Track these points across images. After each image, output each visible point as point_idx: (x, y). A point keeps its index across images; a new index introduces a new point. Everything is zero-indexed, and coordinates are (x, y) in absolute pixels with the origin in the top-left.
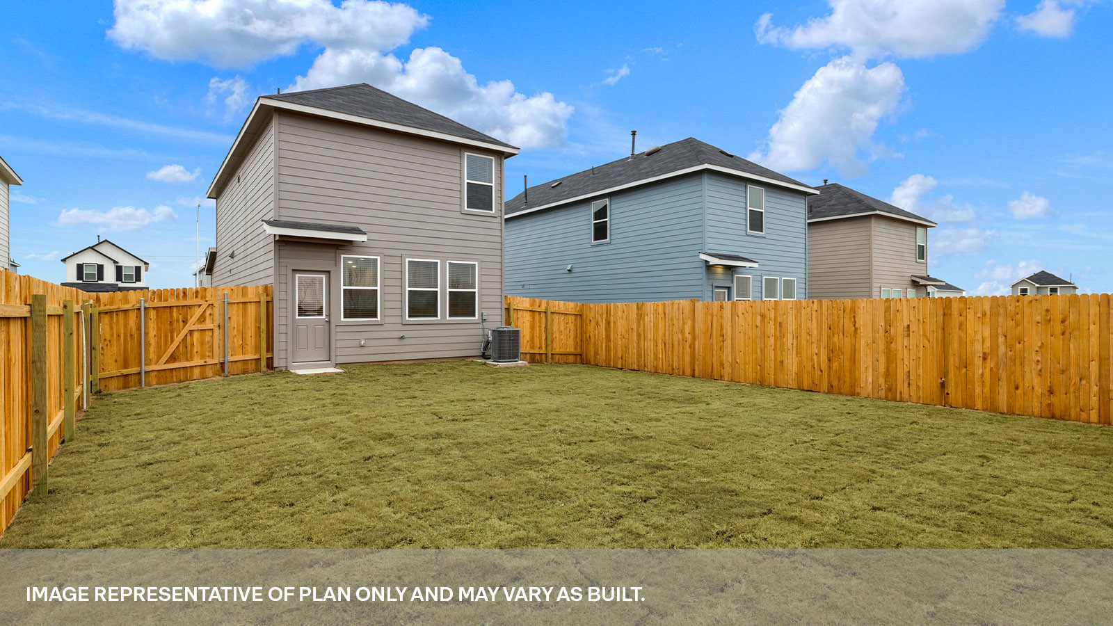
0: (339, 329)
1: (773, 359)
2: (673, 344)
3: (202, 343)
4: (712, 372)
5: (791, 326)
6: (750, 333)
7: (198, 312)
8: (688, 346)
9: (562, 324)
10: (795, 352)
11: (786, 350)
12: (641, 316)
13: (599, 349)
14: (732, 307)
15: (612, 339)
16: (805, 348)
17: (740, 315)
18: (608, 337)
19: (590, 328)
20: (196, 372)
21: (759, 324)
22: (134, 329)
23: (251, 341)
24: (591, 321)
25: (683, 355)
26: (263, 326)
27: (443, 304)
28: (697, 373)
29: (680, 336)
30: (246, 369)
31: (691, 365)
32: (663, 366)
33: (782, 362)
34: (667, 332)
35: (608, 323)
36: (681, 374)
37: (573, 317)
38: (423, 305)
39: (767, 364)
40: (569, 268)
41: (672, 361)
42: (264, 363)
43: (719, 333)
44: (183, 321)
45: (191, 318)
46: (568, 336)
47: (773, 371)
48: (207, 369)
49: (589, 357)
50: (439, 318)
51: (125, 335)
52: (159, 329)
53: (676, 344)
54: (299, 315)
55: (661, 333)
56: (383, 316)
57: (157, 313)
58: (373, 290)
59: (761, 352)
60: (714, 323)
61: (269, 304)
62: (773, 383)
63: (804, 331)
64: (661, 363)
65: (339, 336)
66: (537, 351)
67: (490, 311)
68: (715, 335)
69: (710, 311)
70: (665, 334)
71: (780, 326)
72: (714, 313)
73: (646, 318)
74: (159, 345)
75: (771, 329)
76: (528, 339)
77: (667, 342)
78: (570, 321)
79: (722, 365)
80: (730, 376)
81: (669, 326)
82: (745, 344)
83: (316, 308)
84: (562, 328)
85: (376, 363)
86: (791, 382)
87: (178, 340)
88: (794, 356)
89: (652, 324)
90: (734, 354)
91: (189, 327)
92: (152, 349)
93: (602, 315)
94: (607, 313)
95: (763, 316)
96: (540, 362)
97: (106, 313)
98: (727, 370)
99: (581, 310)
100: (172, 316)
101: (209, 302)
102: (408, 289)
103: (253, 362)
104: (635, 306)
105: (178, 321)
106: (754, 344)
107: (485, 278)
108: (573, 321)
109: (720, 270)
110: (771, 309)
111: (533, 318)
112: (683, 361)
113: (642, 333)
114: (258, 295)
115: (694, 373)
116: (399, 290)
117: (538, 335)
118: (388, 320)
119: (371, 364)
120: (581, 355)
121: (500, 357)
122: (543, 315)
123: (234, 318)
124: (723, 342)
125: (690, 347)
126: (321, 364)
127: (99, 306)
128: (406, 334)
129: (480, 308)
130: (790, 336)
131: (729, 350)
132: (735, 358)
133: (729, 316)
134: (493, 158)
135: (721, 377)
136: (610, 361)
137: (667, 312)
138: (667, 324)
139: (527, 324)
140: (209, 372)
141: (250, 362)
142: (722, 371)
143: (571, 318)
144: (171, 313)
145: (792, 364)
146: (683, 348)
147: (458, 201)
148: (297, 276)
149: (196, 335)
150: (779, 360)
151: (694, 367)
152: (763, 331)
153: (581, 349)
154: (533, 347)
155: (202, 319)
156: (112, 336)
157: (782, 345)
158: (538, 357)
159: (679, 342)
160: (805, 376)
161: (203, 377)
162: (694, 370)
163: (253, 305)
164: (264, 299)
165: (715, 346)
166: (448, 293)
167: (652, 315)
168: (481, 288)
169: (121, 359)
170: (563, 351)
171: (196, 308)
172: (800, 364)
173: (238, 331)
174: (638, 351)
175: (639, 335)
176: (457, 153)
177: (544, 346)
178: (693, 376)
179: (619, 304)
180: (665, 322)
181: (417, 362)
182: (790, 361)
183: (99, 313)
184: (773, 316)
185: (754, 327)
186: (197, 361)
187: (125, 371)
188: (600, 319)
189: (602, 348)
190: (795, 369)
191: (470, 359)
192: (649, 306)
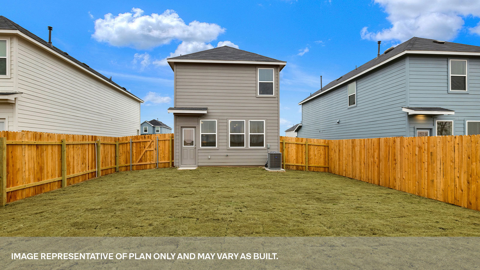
0: (199, 151)
1: (426, 179)
2: (368, 164)
3: (150, 155)
4: (389, 183)
5: (439, 155)
6: (412, 159)
7: (149, 144)
8: (376, 166)
9: (316, 151)
10: (442, 175)
11: (436, 172)
12: (354, 147)
13: (336, 165)
14: (400, 142)
15: (341, 160)
16: (449, 172)
17: (405, 146)
18: (339, 158)
19: (332, 153)
20: (148, 166)
21: (417, 153)
22: (129, 150)
23: (167, 156)
24: (332, 149)
25: (374, 171)
26: (171, 150)
27: (247, 141)
28: (381, 184)
29: (372, 159)
30: (165, 166)
31: (378, 178)
32: (364, 177)
33: (433, 181)
34: (366, 157)
35: (339, 151)
36: (373, 183)
37: (323, 147)
38: (237, 141)
39: (423, 181)
40: (338, 121)
41: (368, 174)
42: (171, 164)
43: (393, 159)
44: (144, 147)
45: (147, 145)
46: (320, 157)
47: (426, 187)
48: (152, 165)
49: (332, 169)
50: (245, 147)
51: (127, 152)
52: (136, 150)
53: (370, 164)
54: (184, 145)
55: (363, 157)
56: (219, 146)
57: (136, 144)
58: (214, 134)
59: (419, 173)
60: (390, 152)
61: (173, 141)
62: (426, 195)
63: (448, 159)
64: (363, 175)
65: (200, 154)
66: (300, 164)
67: (272, 144)
68: (391, 160)
69: (388, 144)
70: (365, 158)
71: (431, 155)
72: (391, 145)
73: (356, 148)
74: (136, 156)
75: (425, 157)
76: (295, 158)
77: (366, 163)
78: (321, 149)
79: (395, 179)
80: (400, 187)
81: (367, 153)
82: (408, 167)
83: (190, 142)
84: (316, 153)
85: (215, 166)
86: (439, 196)
87: (142, 154)
88: (441, 177)
89: (359, 151)
90: (402, 173)
91: (146, 149)
92: (134, 157)
93: (337, 146)
94: (339, 145)
95: (420, 148)
96: (302, 170)
97: (121, 144)
98: (398, 183)
99: (328, 144)
100: (140, 145)
101: (152, 140)
102: (230, 134)
103: (168, 164)
104: (351, 141)
105: (142, 147)
106: (414, 167)
107: (268, 128)
108: (323, 149)
109: (421, 118)
110: (425, 143)
111: (298, 148)
112: (374, 175)
113: (354, 157)
114: (169, 137)
115: (379, 183)
116: (225, 134)
117: (301, 156)
118: (220, 148)
119: (213, 167)
120: (328, 168)
121: (272, 167)
122: (304, 146)
123: (161, 146)
124: (396, 164)
125: (377, 167)
126: (192, 166)
127: (119, 142)
128: (228, 154)
129: (266, 142)
130: (439, 163)
131: (399, 169)
132: (402, 176)
133: (399, 147)
134: (273, 69)
135: (394, 187)
136: (340, 172)
137: (366, 145)
138: (366, 152)
139: (294, 151)
140: (152, 166)
141: (166, 163)
142: (395, 184)
143: (322, 148)
144: (140, 144)
145: (440, 183)
146: (374, 167)
147: (254, 92)
148: (183, 129)
149: (148, 152)
150: (430, 179)
151: (379, 179)
152: (420, 158)
153: (328, 164)
154: (297, 162)
155: (150, 146)
156: (123, 152)
157: (433, 169)
158: (300, 168)
159: (372, 163)
160: (450, 193)
161: (150, 168)
162: (379, 181)
163: (168, 141)
164: (170, 139)
165: (391, 167)
166: (249, 135)
167: (358, 146)
168: (267, 133)
169: (125, 161)
170: (316, 165)
171: (148, 142)
172: (446, 183)
173: (162, 151)
174: (352, 167)
175: (353, 158)
176: (254, 69)
177: (304, 162)
178: (379, 185)
179: (344, 140)
180: (365, 150)
181: (234, 167)
182: (439, 180)
183: (119, 144)
184: (426, 148)
185: (414, 155)
186: (148, 162)
187: (126, 165)
188: (336, 148)
189: (337, 164)
190: (442, 186)
191: (260, 167)
192: (357, 141)
